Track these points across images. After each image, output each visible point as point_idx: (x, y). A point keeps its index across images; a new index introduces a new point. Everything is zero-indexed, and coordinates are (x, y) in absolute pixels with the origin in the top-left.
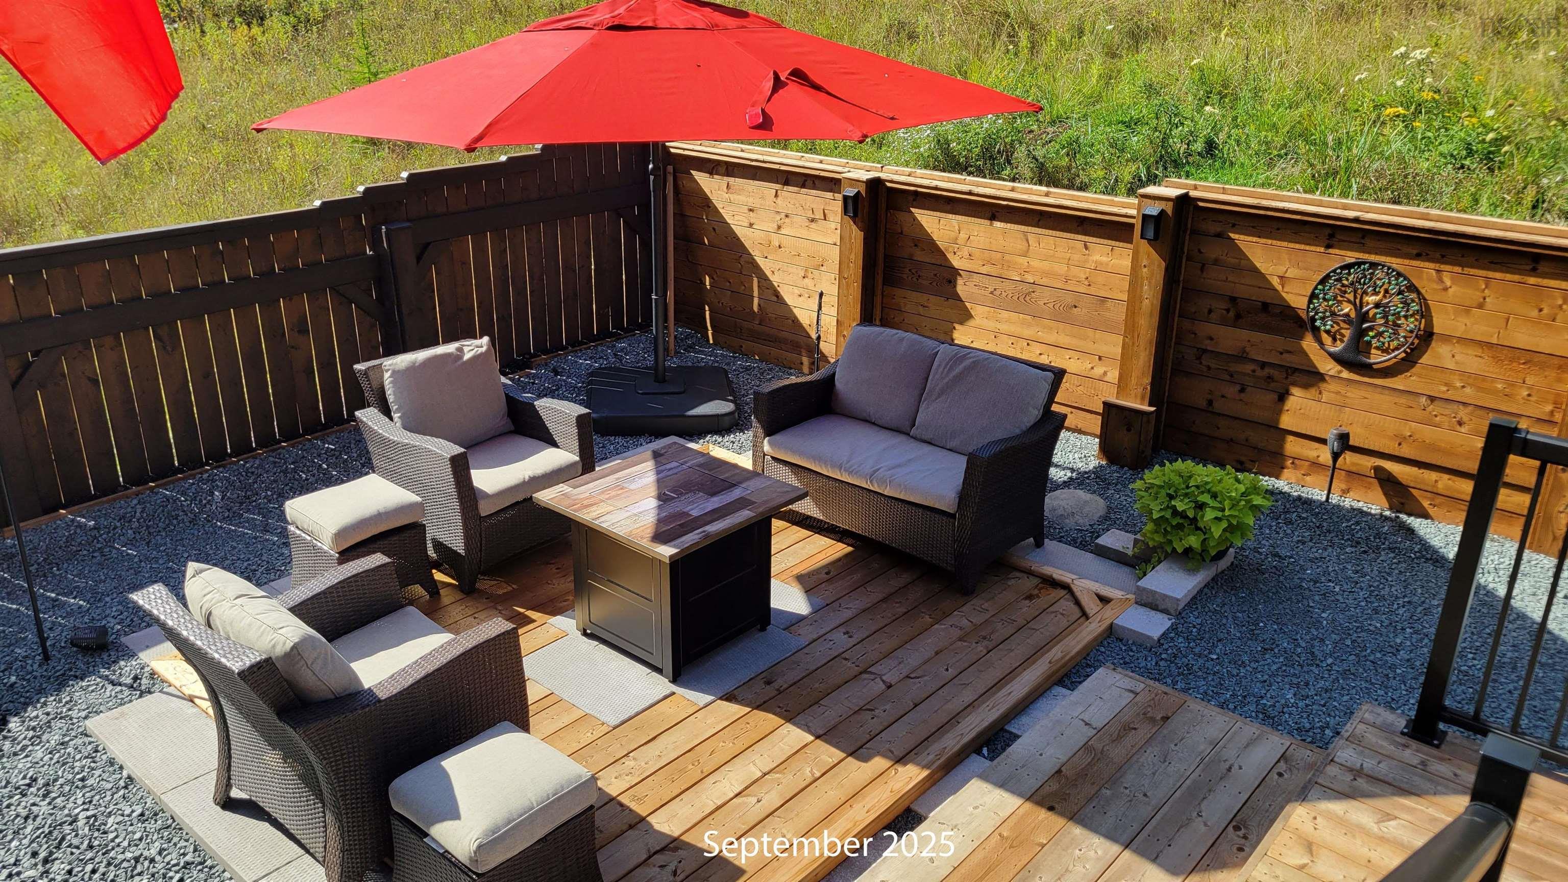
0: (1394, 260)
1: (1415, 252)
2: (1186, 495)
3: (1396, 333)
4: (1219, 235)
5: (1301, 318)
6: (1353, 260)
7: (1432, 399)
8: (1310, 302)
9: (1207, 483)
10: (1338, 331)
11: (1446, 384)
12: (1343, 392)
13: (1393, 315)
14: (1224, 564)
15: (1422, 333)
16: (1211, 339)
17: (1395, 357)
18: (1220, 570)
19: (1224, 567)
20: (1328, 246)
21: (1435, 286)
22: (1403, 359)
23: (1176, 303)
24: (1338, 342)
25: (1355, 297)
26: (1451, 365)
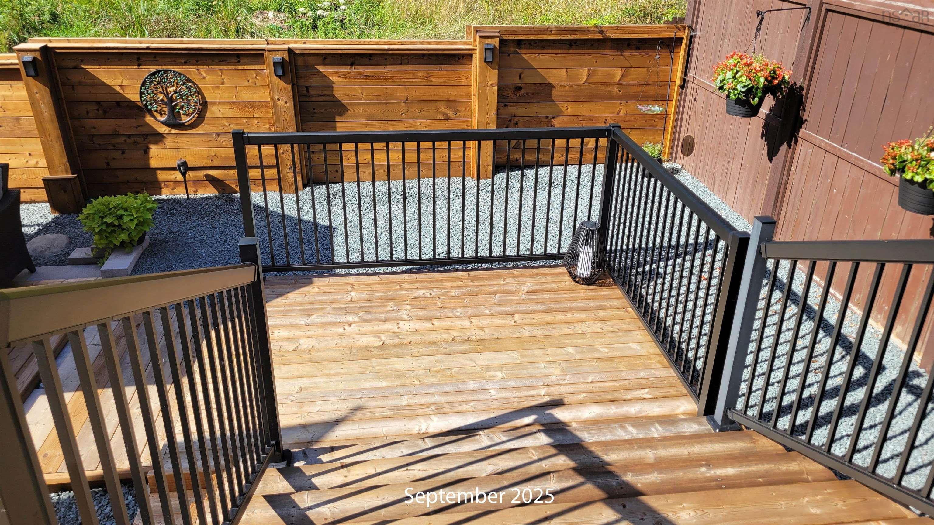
0: (174, 67)
1: (183, 61)
2: (110, 214)
3: (190, 105)
4: (75, 68)
5: (139, 106)
6: (155, 70)
7: (218, 134)
8: (141, 97)
9: (119, 204)
10: (161, 109)
11: (222, 126)
12: (176, 141)
13: (185, 95)
14: (145, 244)
15: (201, 102)
16: (95, 128)
17: (194, 117)
18: (144, 248)
19: (146, 246)
20: (139, 65)
21: (199, 77)
22: (198, 117)
23: (65, 111)
24: (164, 115)
25: (163, 90)
26: (221, 116)
